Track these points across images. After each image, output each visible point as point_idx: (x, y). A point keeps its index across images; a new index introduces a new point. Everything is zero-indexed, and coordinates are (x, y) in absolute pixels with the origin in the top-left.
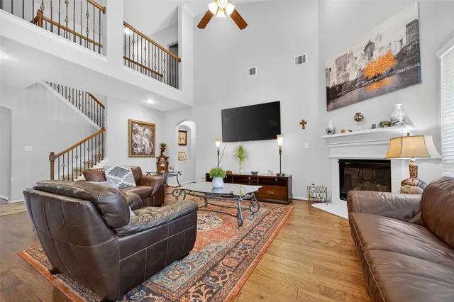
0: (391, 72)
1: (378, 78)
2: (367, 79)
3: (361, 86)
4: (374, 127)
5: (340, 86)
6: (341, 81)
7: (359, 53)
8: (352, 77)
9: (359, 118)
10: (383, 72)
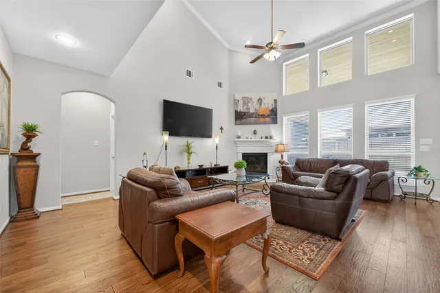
0: (268, 116)
1: (263, 116)
2: (259, 115)
3: (256, 117)
4: (262, 138)
5: (245, 113)
6: (245, 111)
7: (255, 100)
8: (252, 111)
9: (255, 133)
10: (266, 115)
